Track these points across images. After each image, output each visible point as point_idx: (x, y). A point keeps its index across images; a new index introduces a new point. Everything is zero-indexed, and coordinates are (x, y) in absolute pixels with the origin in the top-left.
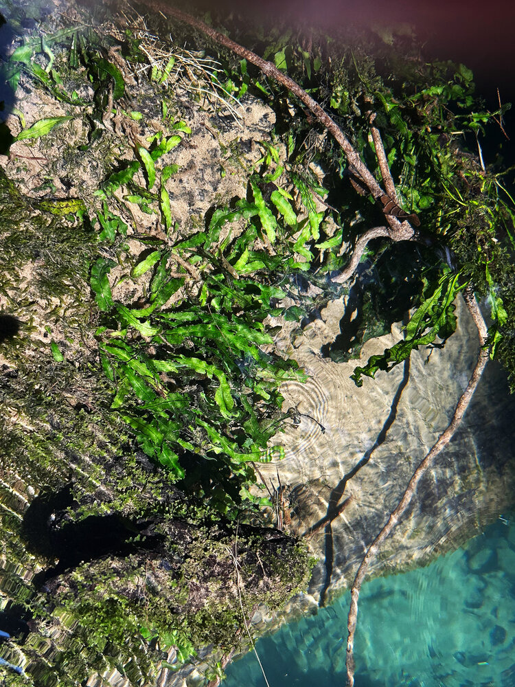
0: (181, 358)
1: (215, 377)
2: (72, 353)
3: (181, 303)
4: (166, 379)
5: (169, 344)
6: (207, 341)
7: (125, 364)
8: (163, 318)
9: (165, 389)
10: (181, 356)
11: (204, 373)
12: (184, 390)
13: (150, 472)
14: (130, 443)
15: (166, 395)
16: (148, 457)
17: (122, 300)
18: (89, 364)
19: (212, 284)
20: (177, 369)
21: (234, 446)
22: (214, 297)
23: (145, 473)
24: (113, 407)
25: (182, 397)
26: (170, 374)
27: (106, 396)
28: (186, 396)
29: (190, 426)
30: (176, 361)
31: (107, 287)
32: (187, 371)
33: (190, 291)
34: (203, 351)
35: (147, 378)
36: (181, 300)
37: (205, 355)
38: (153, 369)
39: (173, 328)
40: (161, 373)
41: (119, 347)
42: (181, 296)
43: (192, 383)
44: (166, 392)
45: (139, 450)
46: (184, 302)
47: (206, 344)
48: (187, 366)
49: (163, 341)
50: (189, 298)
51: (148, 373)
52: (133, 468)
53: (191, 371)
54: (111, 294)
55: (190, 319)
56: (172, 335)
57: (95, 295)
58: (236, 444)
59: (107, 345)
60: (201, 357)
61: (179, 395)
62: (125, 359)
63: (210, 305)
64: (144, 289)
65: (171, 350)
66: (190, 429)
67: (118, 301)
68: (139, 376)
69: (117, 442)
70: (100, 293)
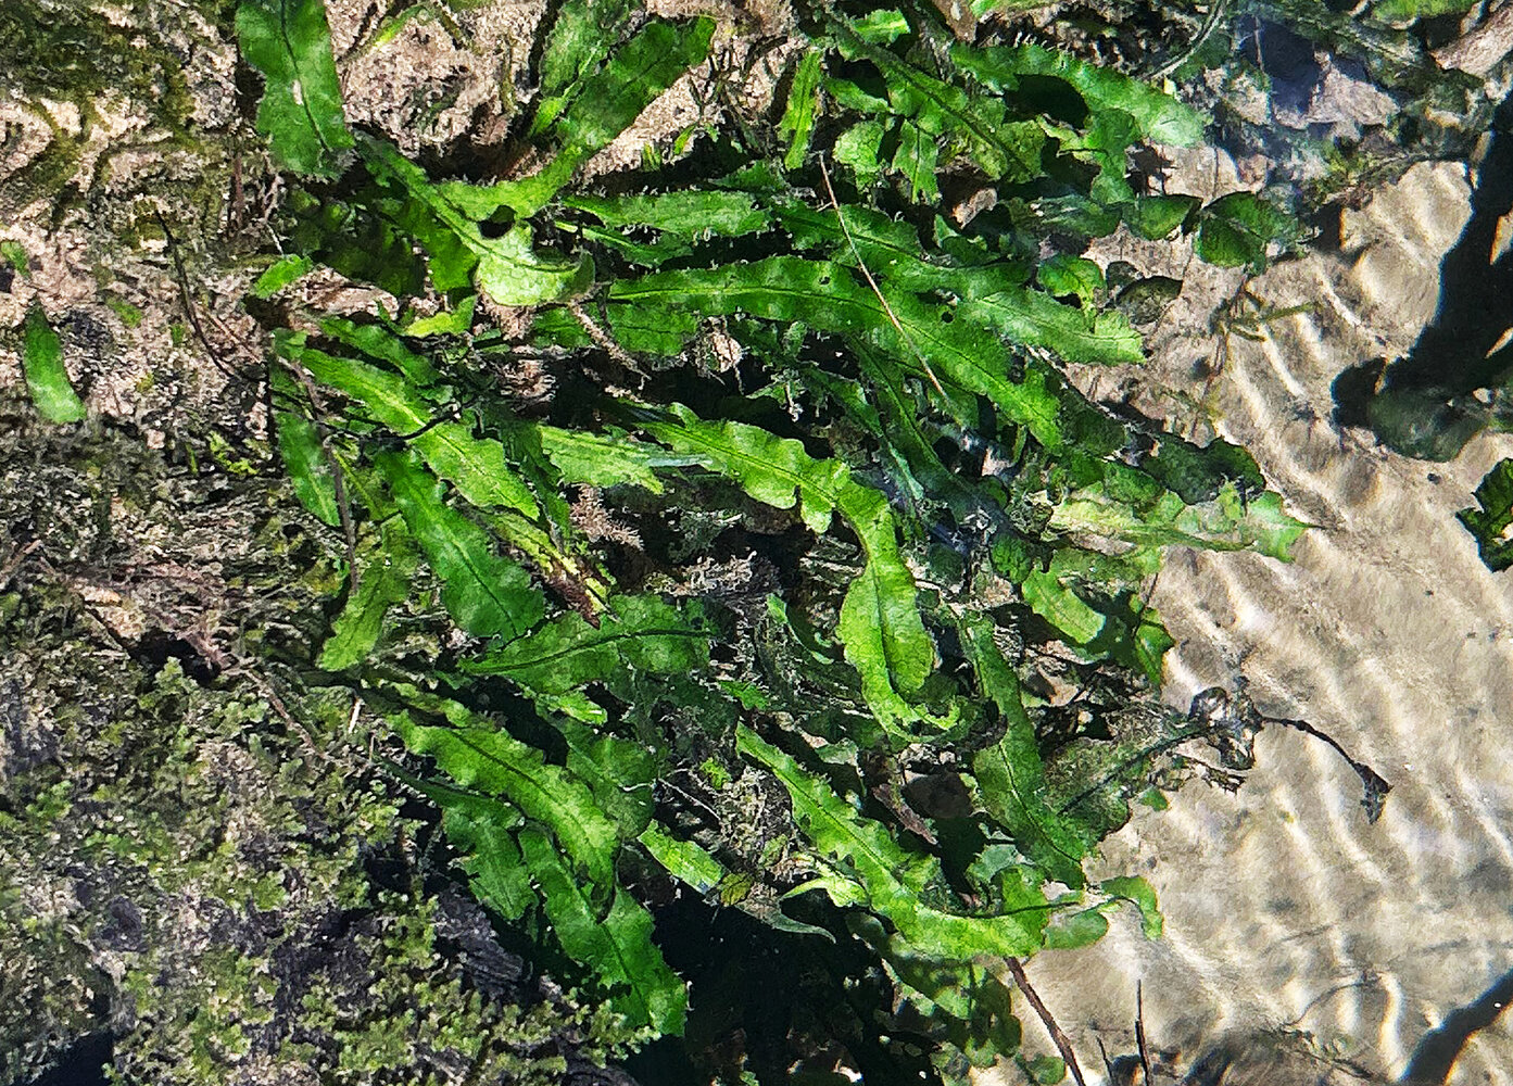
0: (675, 420)
1: (840, 528)
2: (129, 383)
3: (689, 147)
4: (599, 526)
5: (616, 353)
6: (809, 338)
7: (399, 445)
8: (592, 221)
9: (597, 576)
10: (678, 409)
11: (784, 501)
12: (681, 580)
13: (504, 1000)
14: (408, 845)
15: (598, 606)
16: (495, 919)
17: (395, 124)
18: (218, 440)
19: (846, 54)
20: (659, 473)
21: (926, 871)
22: (851, 119)
23: (476, 1005)
24: (329, 661)
25: (674, 616)
26: (618, 501)
27: (294, 606)
28: (697, 611)
29: (709, 766)
30: (648, 438)
31: (316, 50)
32: (704, 485)
33: (738, 89)
34: (785, 389)
35: (506, 518)
36: (689, 130)
37: (795, 411)
38: (536, 472)
39: (641, 270)
40: (573, 494)
41: (368, 359)
42: (692, 111)
43: (726, 545)
44: (601, 590)
45: (449, 884)
46: (702, 143)
47: (804, 355)
48: (707, 464)
49: (588, 335)
50: (730, 126)
51: (509, 491)
52: (416, 975)
53: (723, 490)
54: (336, 85)
55: (733, 229)
56: (638, 304)
57: (259, 91)
58: (931, 861)
59: (311, 343)
60: (774, 421)
61: (660, 607)
62: (401, 419)
63: (828, 157)
64: (501, 73)
65: (628, 380)
66: (709, 779)
67: (372, 129)
68: (463, 510)
69: (343, 841)
70: (285, 77)
